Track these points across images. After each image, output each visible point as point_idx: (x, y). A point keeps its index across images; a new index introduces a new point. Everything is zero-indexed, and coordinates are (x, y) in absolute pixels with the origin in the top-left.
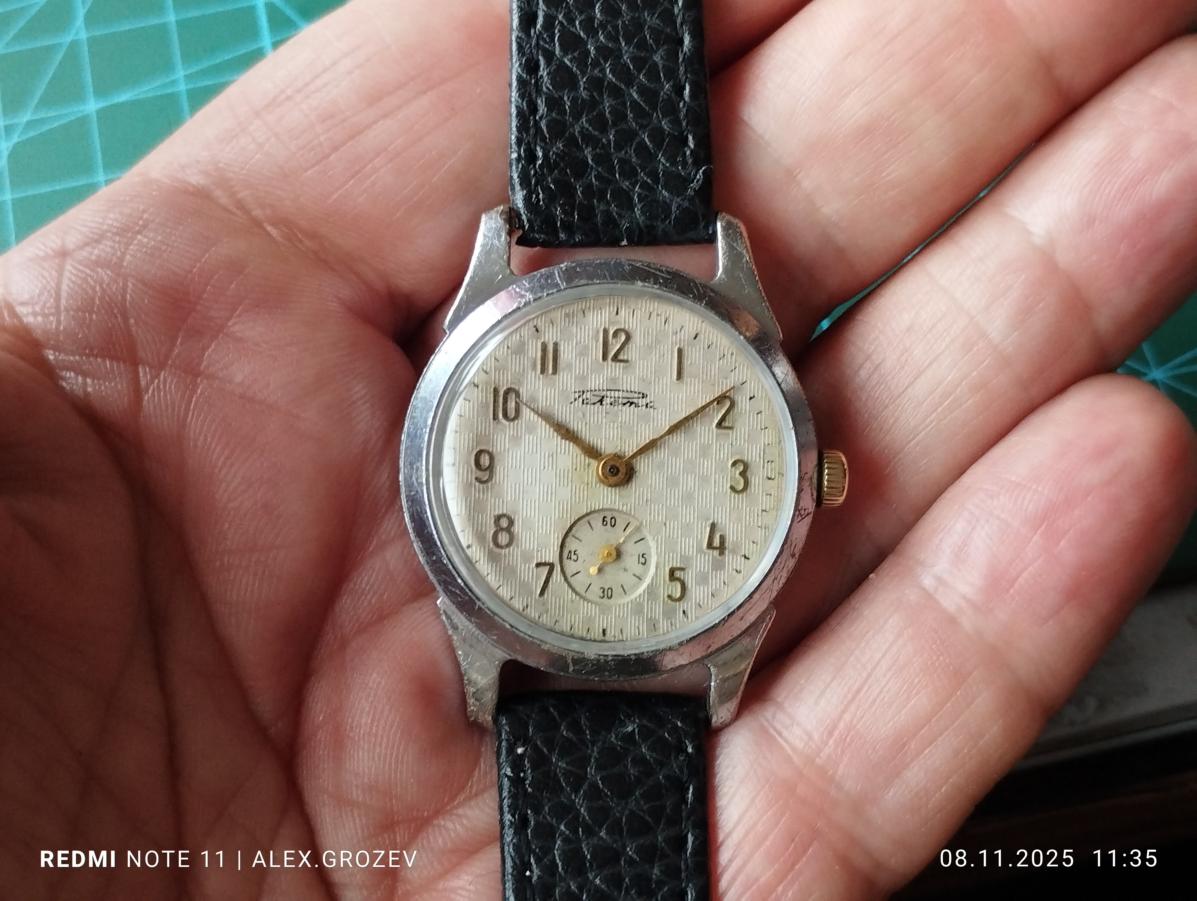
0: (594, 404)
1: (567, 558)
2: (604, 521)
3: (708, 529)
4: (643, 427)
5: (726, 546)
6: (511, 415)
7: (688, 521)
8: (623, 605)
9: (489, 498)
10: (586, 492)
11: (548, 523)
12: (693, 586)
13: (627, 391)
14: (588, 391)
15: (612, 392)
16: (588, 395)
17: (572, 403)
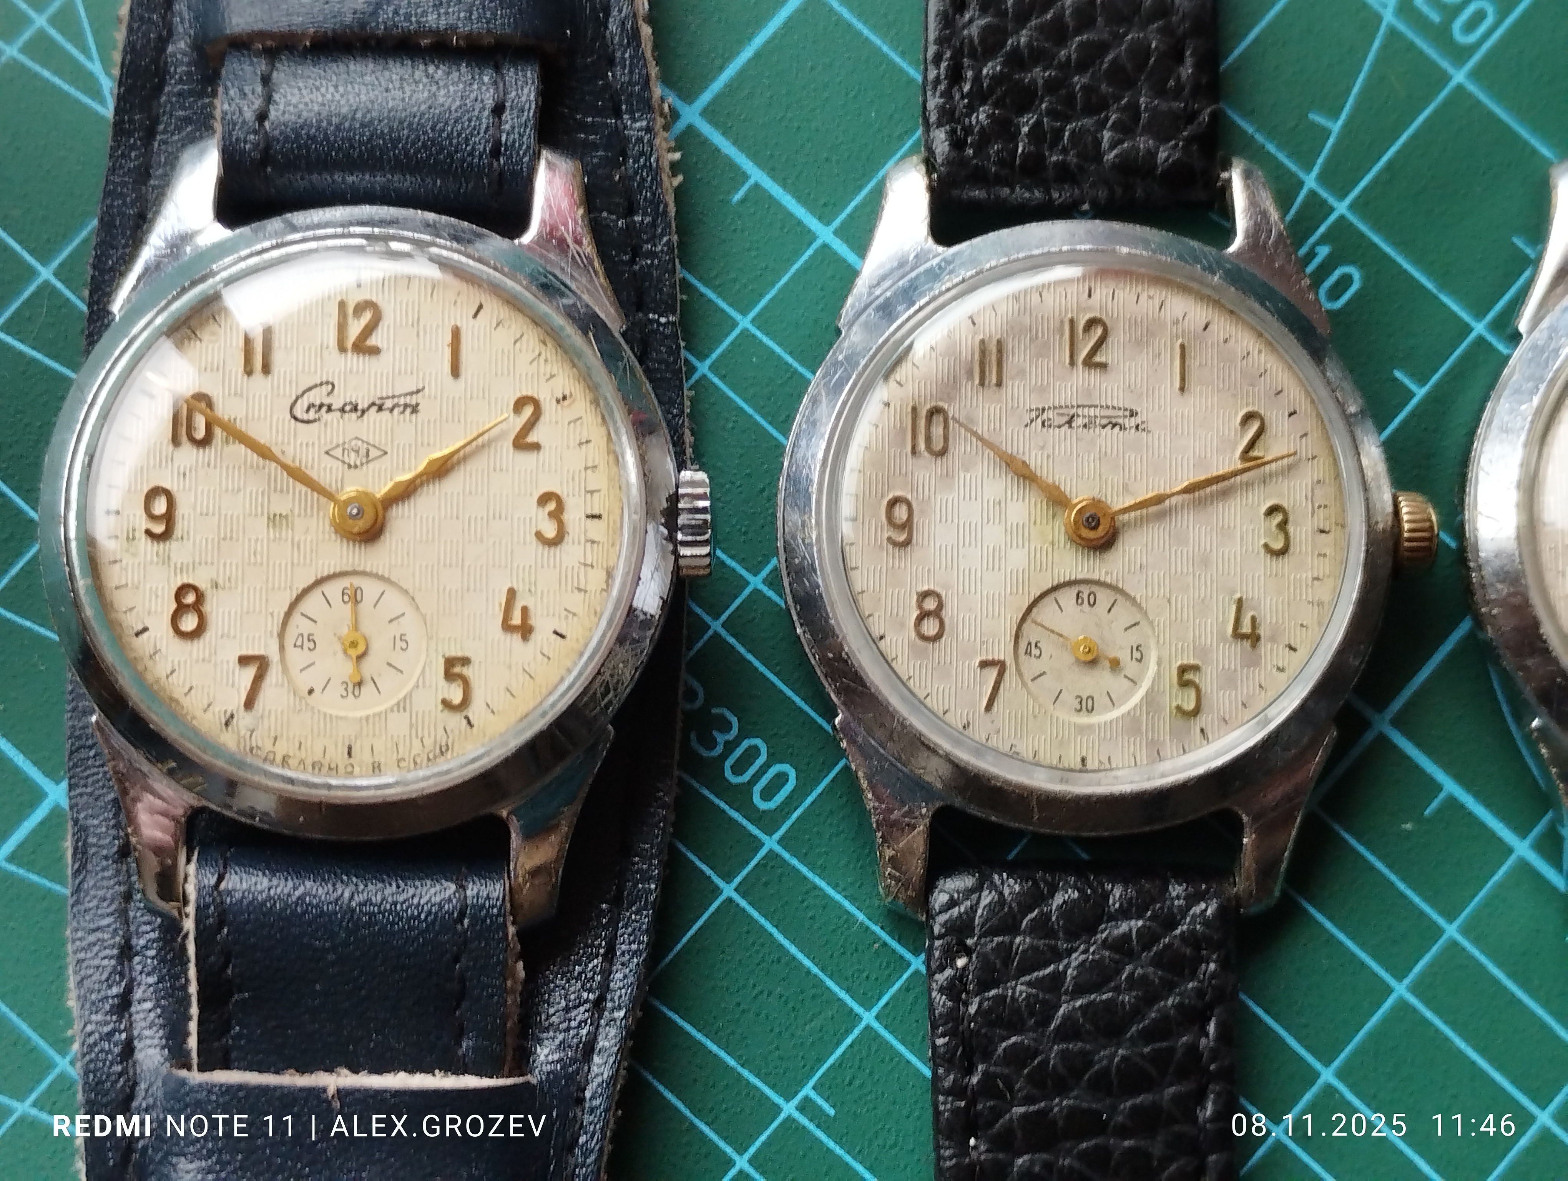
0: (1059, 427)
1: (1026, 653)
2: (1078, 597)
3: (1234, 607)
4: (1133, 458)
5: (1262, 631)
6: (938, 445)
7: (1203, 595)
8: (1111, 722)
9: (908, 566)
10: (1050, 556)
11: (996, 602)
12: (1215, 691)
13: (1108, 407)
14: (1049, 408)
15: (1086, 410)
16: (1050, 414)
17: (1026, 426)
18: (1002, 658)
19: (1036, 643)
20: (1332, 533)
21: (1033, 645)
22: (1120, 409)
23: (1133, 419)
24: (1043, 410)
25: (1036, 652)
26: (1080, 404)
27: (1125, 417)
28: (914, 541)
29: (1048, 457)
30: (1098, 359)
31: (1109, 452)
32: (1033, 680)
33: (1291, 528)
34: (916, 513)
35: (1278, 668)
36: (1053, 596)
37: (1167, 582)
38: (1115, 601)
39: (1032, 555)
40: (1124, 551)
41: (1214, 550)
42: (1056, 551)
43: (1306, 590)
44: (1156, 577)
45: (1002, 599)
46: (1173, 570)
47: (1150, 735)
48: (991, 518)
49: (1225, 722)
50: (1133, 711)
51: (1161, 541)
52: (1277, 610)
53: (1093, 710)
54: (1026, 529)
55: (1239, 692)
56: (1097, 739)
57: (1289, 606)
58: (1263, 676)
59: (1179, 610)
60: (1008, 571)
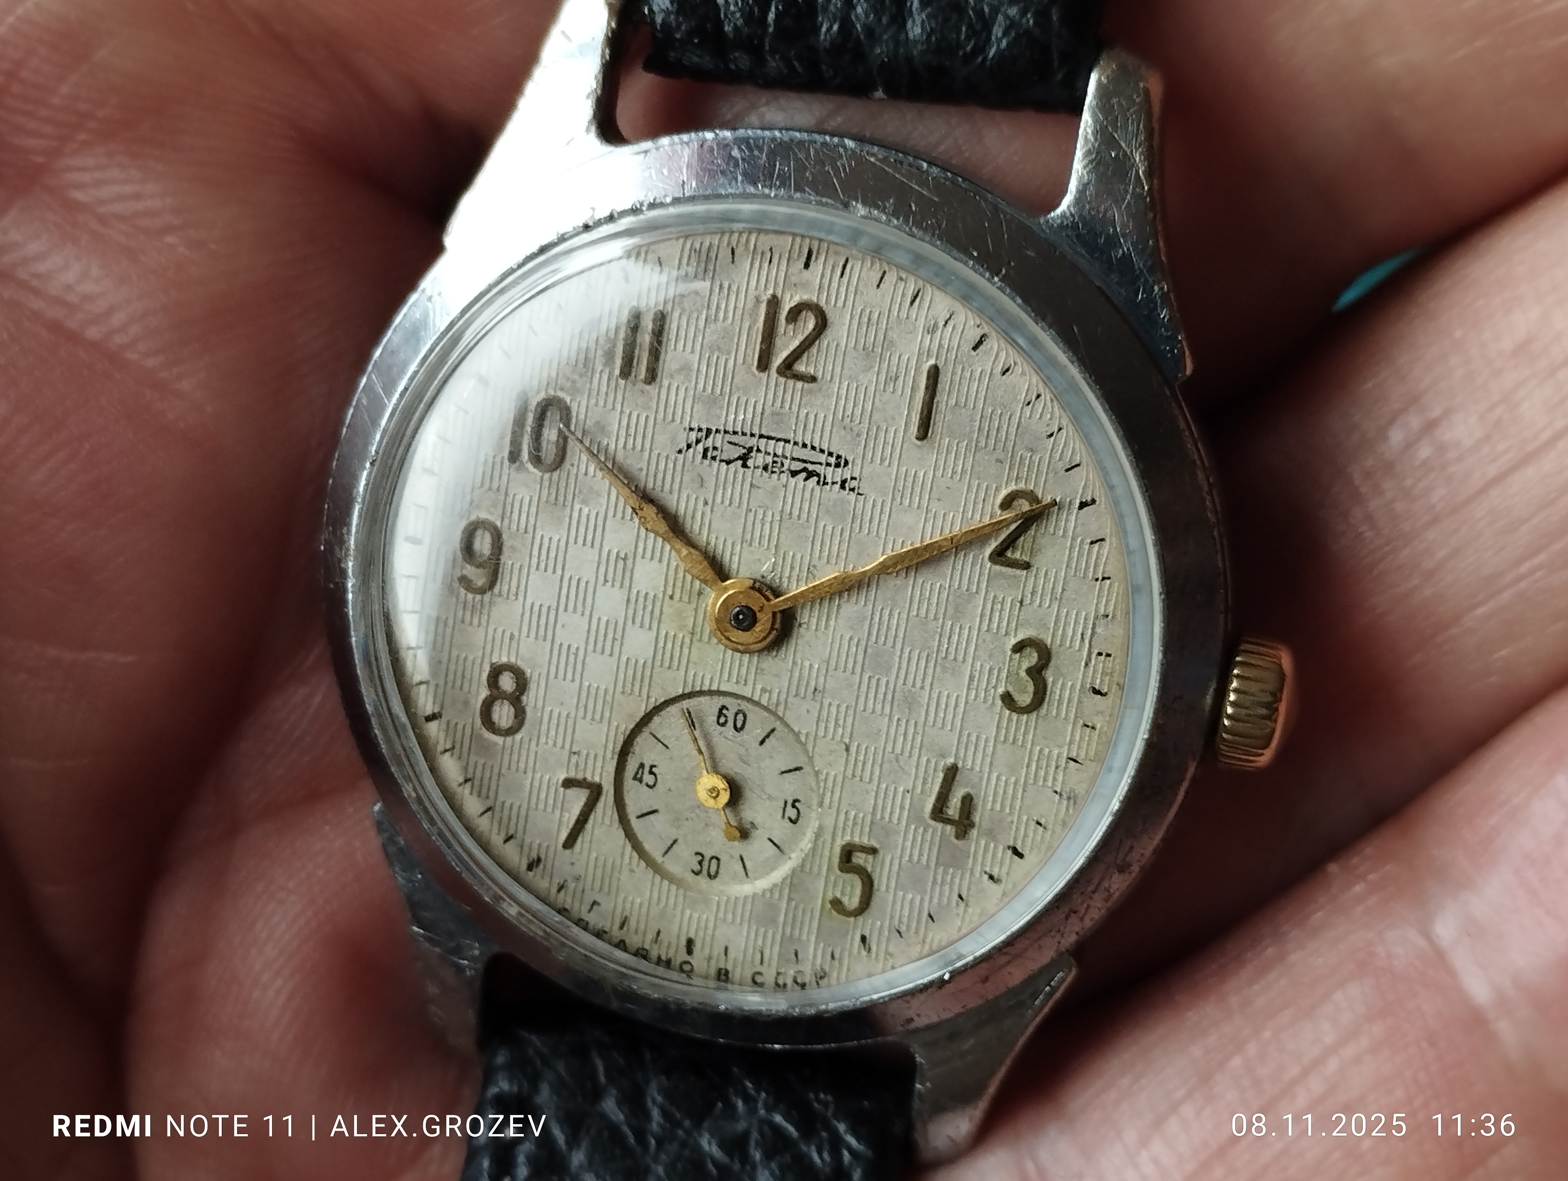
0: (728, 462)
1: (635, 778)
2: (720, 714)
3: (940, 776)
4: (829, 528)
5: (976, 818)
6: (549, 455)
7: (898, 750)
8: (736, 899)
9: (484, 623)
10: (686, 651)
11: (600, 702)
12: (892, 891)
13: (805, 446)
14: (717, 431)
15: (772, 443)
16: (718, 440)
17: (680, 452)
18: (597, 779)
19: (652, 767)
20: (1111, 696)
21: (647, 769)
22: (822, 451)
23: (840, 470)
24: (709, 431)
25: (648, 778)
26: (764, 432)
27: (828, 465)
28: (498, 588)
29: (706, 503)
30: (801, 367)
31: (796, 512)
32: (638, 817)
33: (1049, 676)
34: (505, 549)
35: (991, 877)
36: (684, 705)
37: (850, 720)
38: (773, 730)
39: (661, 643)
41: (928, 688)
42: (696, 644)
43: (1055, 772)
44: (834, 710)
45: (609, 699)
46: (861, 706)
47: (788, 931)
48: (610, 577)
49: (899, 932)
50: (771, 891)
51: (851, 661)
52: (1005, 792)
53: (715, 877)
54: (658, 604)
55: (927, 898)
56: (712, 919)
57: (1024, 791)
58: (966, 883)
59: (860, 764)
60: (624, 659)
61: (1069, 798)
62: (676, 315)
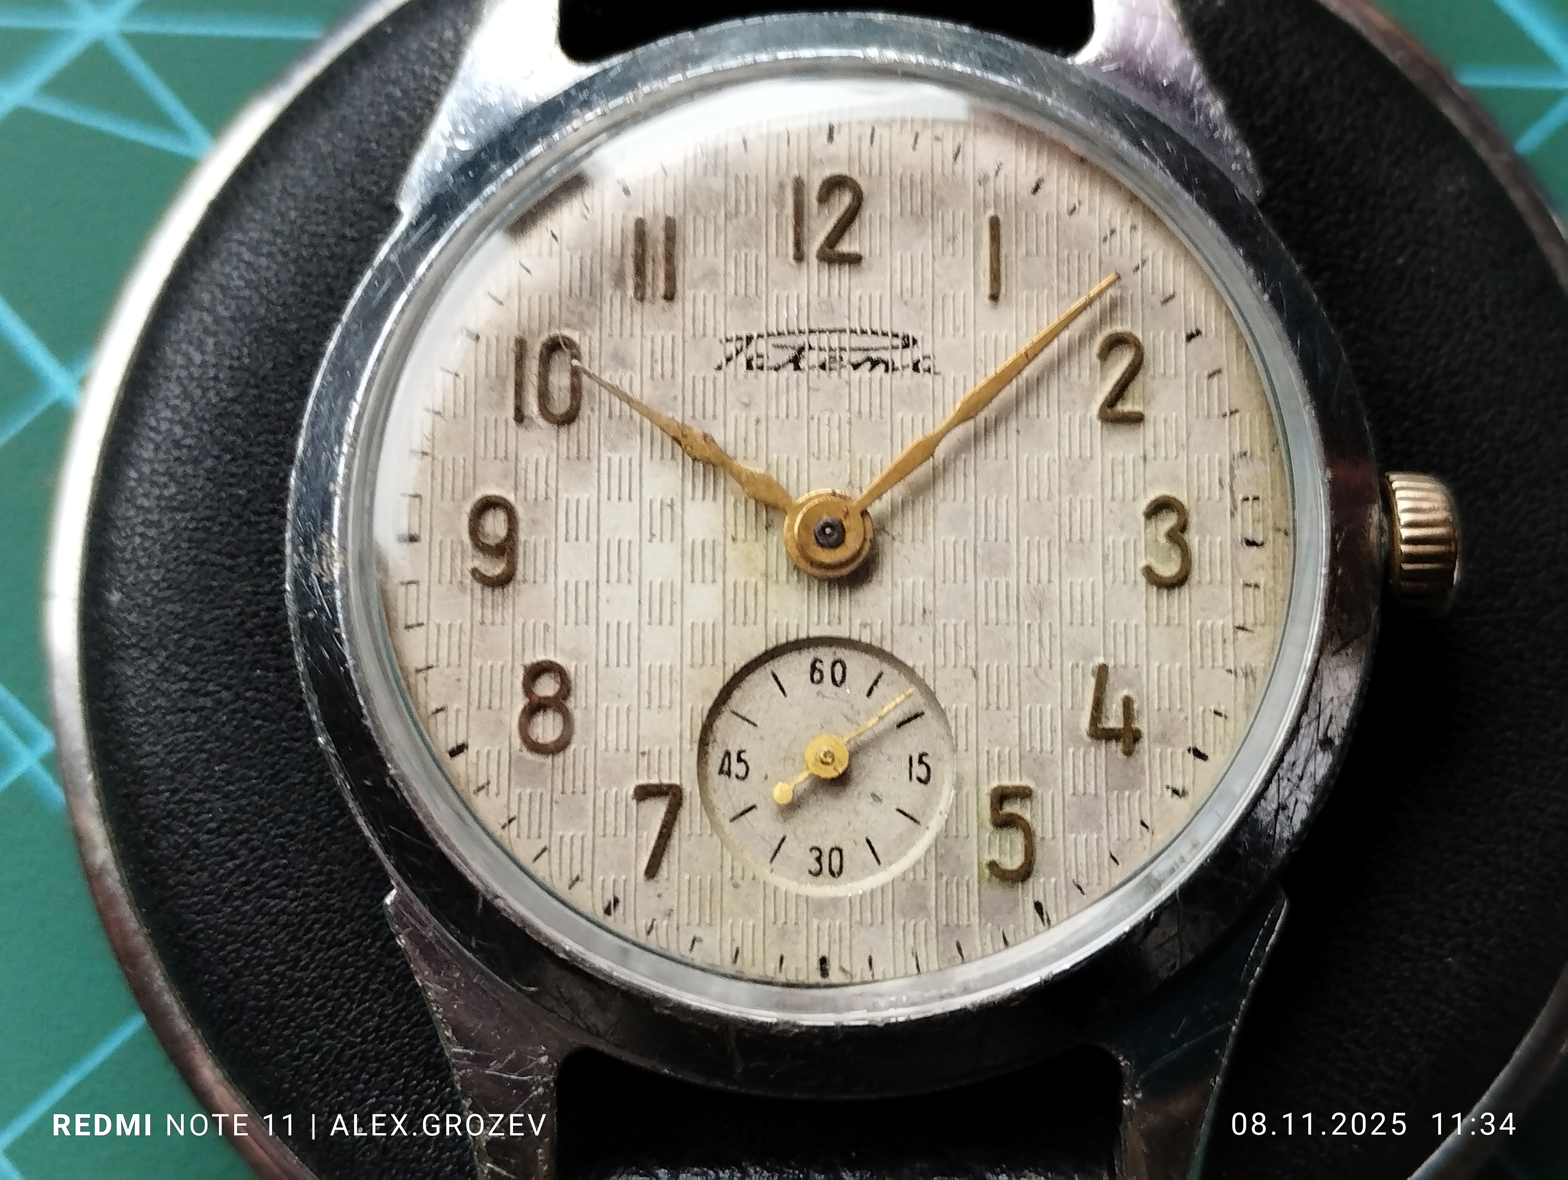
0: (777, 368)
1: (721, 772)
2: (813, 668)
3: (1092, 682)
4: (908, 421)
5: (1141, 724)
6: (561, 404)
7: (1035, 662)
8: (872, 892)
9: (509, 619)
10: (761, 597)
11: (666, 681)
12: (1060, 835)
13: (864, 332)
14: (760, 336)
15: (824, 337)
16: (761, 346)
17: (719, 368)
18: (676, 781)
19: (739, 753)
20: (1269, 547)
21: (734, 757)
22: (885, 334)
23: (908, 351)
24: (749, 339)
25: (738, 768)
26: (813, 327)
27: (895, 348)
28: (519, 576)
29: (758, 421)
30: (845, 247)
31: (865, 409)
32: (733, 819)
33: (1193, 538)
34: (523, 526)
35: (1175, 792)
36: (769, 667)
37: (972, 639)
38: (880, 675)
39: (730, 596)
40: (894, 584)
41: (1056, 580)
42: (772, 588)
43: (1224, 649)
44: (950, 630)
45: (676, 676)
46: (982, 618)
47: (943, 916)
48: (657, 530)
49: (1079, 888)
50: (914, 869)
51: (960, 567)
52: (1170, 685)
53: (840, 872)
54: (719, 550)
55: (1104, 835)
56: (847, 924)
57: (1193, 678)
58: (1146, 806)
59: (994, 689)
60: (687, 625)
61: (1246, 675)
62: (690, 218)
